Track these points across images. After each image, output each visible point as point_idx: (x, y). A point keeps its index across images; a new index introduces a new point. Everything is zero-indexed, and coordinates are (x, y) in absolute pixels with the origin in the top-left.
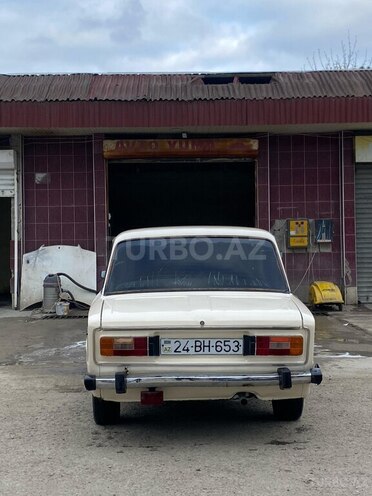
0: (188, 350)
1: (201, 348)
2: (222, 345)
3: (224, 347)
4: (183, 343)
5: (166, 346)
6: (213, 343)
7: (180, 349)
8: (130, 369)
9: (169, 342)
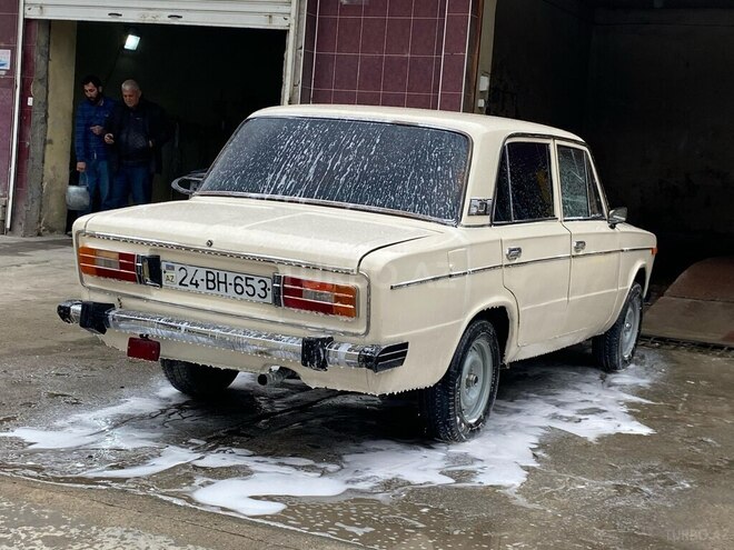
0: (197, 285)
1: (214, 283)
2: (243, 283)
3: (246, 288)
4: (191, 271)
5: (169, 273)
6: (230, 279)
7: (186, 282)
8: (125, 301)
9: (173, 268)
